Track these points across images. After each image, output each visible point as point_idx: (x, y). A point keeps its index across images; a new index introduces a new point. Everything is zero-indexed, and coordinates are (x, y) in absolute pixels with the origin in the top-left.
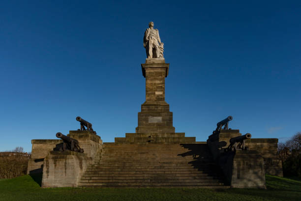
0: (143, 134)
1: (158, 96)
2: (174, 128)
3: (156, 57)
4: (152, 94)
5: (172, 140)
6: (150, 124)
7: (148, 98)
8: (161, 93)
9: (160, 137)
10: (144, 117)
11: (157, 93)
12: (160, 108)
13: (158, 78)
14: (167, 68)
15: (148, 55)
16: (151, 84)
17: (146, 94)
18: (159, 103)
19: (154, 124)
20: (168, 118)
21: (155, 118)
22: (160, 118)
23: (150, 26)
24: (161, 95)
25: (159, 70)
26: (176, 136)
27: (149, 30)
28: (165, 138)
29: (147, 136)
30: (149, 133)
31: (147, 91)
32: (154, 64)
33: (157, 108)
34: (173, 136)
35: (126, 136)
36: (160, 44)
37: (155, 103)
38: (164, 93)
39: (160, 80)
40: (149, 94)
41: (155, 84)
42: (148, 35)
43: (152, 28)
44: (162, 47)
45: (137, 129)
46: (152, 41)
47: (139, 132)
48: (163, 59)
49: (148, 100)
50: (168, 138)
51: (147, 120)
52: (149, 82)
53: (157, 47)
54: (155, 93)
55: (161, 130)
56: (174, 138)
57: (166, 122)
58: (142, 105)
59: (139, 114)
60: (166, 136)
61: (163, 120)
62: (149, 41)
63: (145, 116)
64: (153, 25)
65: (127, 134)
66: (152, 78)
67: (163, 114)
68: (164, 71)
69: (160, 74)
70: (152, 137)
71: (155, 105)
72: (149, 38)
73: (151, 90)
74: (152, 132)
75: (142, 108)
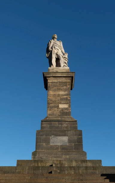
0: (42, 161)
1: (63, 109)
2: (85, 154)
3: (60, 66)
4: (55, 107)
5: (85, 171)
6: (52, 148)
7: (49, 112)
8: (66, 106)
9: (66, 166)
10: (44, 137)
11: (61, 106)
12: (65, 125)
13: (62, 88)
14: (72, 77)
15: (51, 64)
16: (55, 95)
17: (48, 107)
18: (63, 119)
19: (57, 147)
20: (76, 138)
21: (59, 138)
22: (65, 139)
23: (53, 38)
24: (66, 109)
25: (64, 80)
26: (89, 164)
27: (52, 41)
28: (74, 168)
29: (48, 164)
30: (50, 160)
31: (48, 104)
32: (57, 72)
33: (61, 124)
34: (84, 165)
35: (18, 165)
36: (64, 54)
37: (60, 118)
38: (69, 106)
39: (65, 90)
40: (51, 108)
41: (59, 95)
42: (51, 45)
43: (55, 40)
44: (67, 57)
45: (34, 154)
46: (55, 51)
47: (37, 159)
48: (68, 68)
49: (50, 115)
50: (79, 167)
51: (47, 141)
52: (51, 92)
53: (61, 56)
54: (58, 106)
55: (68, 157)
56: (86, 168)
57: (73, 144)
58: (42, 121)
59: (38, 133)
60: (74, 164)
61: (70, 141)
62: (52, 51)
63: (46, 135)
64: (56, 37)
65: (19, 162)
66: (55, 88)
67: (69, 132)
68: (69, 80)
69: (65, 84)
70: (54, 165)
71: (58, 121)
72: (52, 48)
73: (54, 102)
74: (55, 159)
75: (42, 124)
